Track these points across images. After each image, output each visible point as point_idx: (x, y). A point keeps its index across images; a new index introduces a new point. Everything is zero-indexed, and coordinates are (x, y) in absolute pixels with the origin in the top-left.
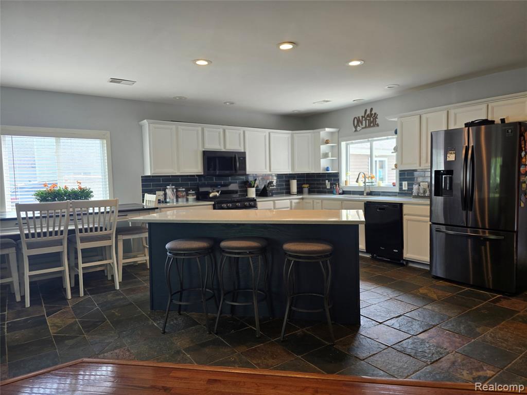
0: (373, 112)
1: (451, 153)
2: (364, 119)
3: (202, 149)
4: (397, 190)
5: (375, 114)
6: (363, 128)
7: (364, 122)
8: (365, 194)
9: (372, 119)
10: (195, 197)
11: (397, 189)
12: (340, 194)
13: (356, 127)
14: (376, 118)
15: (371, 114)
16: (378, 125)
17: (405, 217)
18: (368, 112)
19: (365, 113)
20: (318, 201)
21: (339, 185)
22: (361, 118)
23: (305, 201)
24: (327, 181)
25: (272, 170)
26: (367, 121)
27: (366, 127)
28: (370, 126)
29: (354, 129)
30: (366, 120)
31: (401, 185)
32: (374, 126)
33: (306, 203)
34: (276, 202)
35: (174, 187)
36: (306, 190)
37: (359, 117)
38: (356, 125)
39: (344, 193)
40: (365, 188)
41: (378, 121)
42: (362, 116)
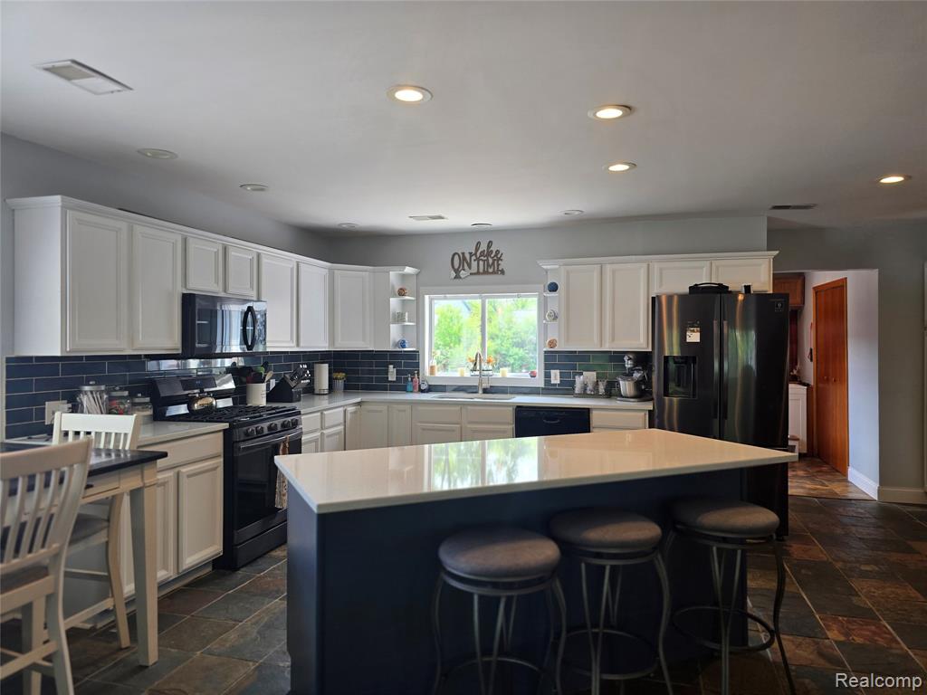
0: (494, 248)
1: (693, 331)
2: (474, 258)
3: (181, 290)
4: (542, 385)
5: (498, 252)
6: (471, 274)
7: (474, 264)
8: (481, 392)
9: (491, 261)
10: (150, 412)
11: (539, 382)
12: (423, 391)
13: (457, 271)
14: (499, 259)
15: (489, 253)
16: (503, 272)
18: (483, 247)
19: (477, 249)
20: (401, 407)
21: (418, 374)
22: (467, 256)
23: (364, 407)
24: (391, 366)
25: (302, 344)
26: (481, 263)
27: (478, 273)
28: (485, 272)
29: (453, 274)
30: (478, 260)
31: (547, 376)
32: (494, 273)
33: (369, 411)
34: (325, 412)
35: (103, 388)
36: (340, 384)
37: (463, 254)
38: (456, 267)
39: (431, 389)
40: (481, 383)
41: (503, 265)
42: (470, 253)
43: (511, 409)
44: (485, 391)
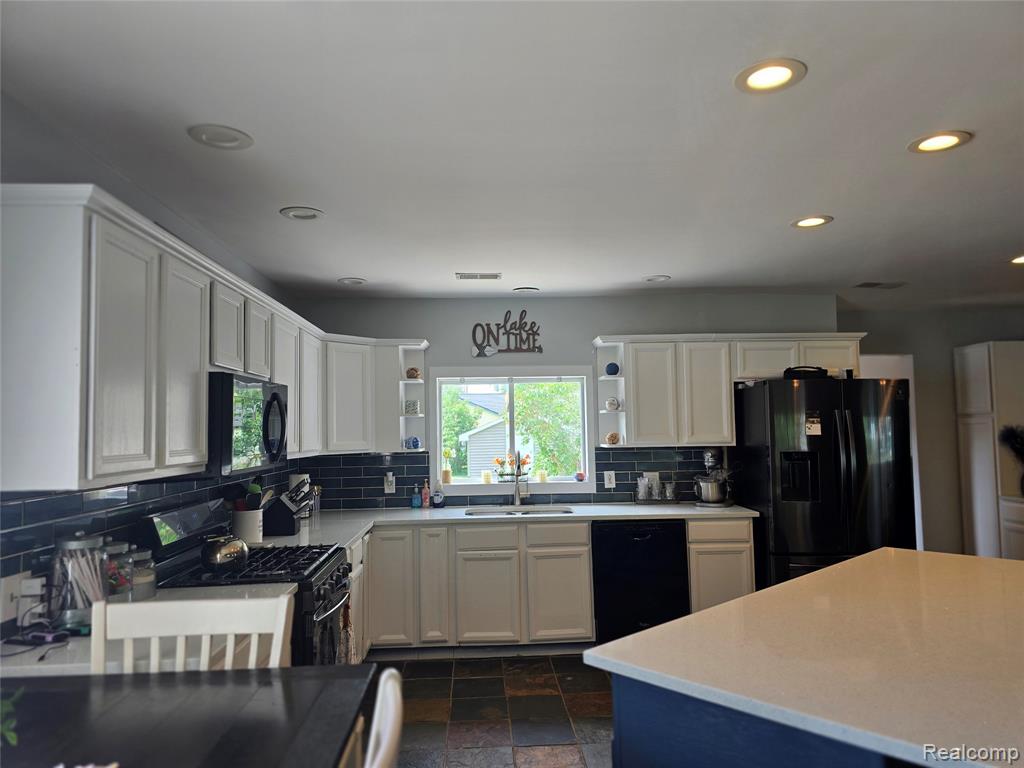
0: (528, 320)
1: (813, 422)
2: (502, 331)
3: (207, 369)
4: (593, 490)
5: (533, 324)
6: (499, 351)
7: (503, 339)
8: (518, 502)
9: (524, 336)
10: (153, 577)
11: (590, 487)
13: (481, 347)
14: (535, 333)
16: (540, 350)
17: (693, 548)
18: (515, 318)
19: (506, 321)
20: (434, 530)
21: (428, 482)
22: (494, 329)
24: (388, 474)
26: (512, 338)
27: (508, 350)
28: (518, 350)
29: (476, 351)
30: (507, 333)
31: (600, 479)
32: (529, 350)
33: (383, 539)
37: (488, 325)
38: (479, 341)
39: (448, 502)
40: (518, 489)
41: (540, 341)
42: (498, 325)
43: (586, 525)
44: (524, 502)
